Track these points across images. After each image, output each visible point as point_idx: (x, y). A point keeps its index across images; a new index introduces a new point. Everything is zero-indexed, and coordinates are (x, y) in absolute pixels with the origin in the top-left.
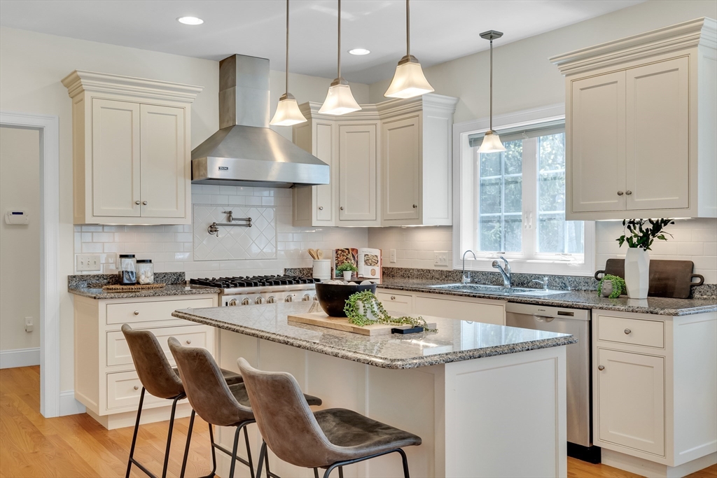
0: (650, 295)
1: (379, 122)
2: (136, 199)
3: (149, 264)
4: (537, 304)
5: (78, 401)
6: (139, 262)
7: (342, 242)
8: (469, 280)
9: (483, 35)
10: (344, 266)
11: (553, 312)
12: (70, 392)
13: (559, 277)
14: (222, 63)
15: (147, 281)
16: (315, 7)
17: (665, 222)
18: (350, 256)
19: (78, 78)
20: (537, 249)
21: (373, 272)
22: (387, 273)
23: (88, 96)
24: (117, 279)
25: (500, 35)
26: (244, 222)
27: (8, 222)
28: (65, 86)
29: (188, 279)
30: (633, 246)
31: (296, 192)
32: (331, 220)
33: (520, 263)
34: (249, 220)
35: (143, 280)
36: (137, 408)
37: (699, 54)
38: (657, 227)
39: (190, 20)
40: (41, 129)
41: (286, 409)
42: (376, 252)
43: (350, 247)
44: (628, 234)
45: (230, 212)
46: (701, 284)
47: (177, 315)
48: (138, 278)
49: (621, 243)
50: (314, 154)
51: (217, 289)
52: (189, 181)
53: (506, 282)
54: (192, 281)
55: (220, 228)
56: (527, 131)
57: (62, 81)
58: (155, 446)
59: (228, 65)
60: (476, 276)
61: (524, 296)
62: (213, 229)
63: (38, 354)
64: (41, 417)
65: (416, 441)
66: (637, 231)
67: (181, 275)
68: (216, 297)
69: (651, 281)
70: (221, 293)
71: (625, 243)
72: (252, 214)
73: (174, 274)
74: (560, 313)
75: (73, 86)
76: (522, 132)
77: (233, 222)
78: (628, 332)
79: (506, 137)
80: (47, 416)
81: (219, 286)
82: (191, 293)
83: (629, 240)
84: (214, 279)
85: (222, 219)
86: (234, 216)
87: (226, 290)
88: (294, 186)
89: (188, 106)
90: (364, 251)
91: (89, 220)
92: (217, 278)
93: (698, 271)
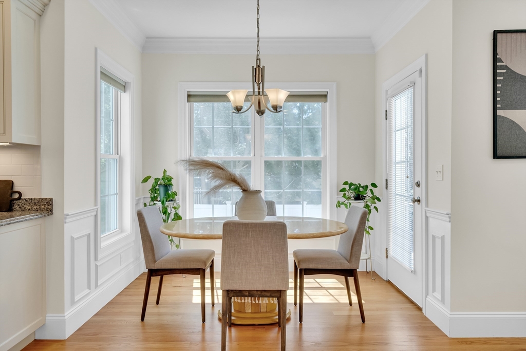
46: (20, 198)
93: (16, 188)
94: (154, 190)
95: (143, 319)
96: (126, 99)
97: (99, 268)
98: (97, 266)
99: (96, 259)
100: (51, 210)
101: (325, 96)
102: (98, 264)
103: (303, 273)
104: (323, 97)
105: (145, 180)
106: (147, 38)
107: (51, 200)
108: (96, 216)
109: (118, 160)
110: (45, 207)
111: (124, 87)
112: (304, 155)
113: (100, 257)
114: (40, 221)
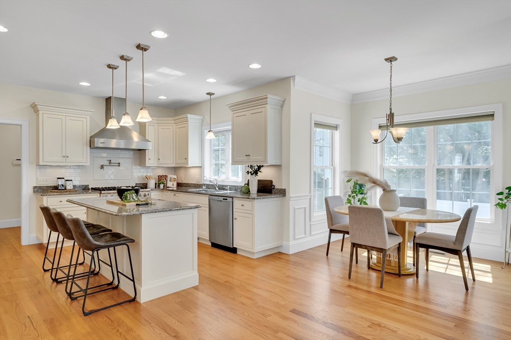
0: (258, 192)
1: (174, 125)
2: (64, 155)
3: (71, 182)
4: (217, 196)
5: (37, 238)
6: (66, 180)
7: (161, 172)
8: (205, 187)
9: (207, 94)
10: (160, 182)
11: (221, 199)
12: (34, 235)
13: (235, 186)
14: (106, 99)
15: (69, 188)
16: (134, 81)
17: (262, 166)
18: (164, 178)
19: (36, 105)
20: (230, 175)
21: (173, 185)
22: (179, 185)
23: (41, 113)
24: (56, 188)
25: (214, 94)
26: (117, 165)
27: (14, 163)
28: (32, 108)
29: (90, 187)
30: (252, 174)
31: (141, 152)
32: (154, 164)
33: (223, 181)
34: (119, 163)
35: (68, 188)
36: (56, 241)
37: (268, 107)
38: (259, 167)
39: (85, 84)
40: (21, 125)
41: (78, 230)
42: (175, 177)
43: (164, 175)
44: (250, 170)
45: (110, 160)
46: (274, 188)
47: (68, 201)
48: (65, 187)
49: (248, 174)
50: (147, 138)
51: (99, 192)
52: (89, 148)
53: (217, 188)
54: (92, 189)
55: (105, 167)
56: (226, 131)
57: (31, 106)
58: (67, 255)
59: (108, 100)
60: (208, 186)
61: (218, 193)
62: (102, 167)
63: (20, 222)
64: (21, 245)
65: (133, 241)
66: (253, 169)
67: (87, 186)
68: (99, 195)
69: (258, 187)
70: (101, 193)
71: (250, 174)
72: (120, 161)
73: (84, 185)
74: (224, 199)
75: (34, 107)
76: (224, 131)
77: (112, 164)
78: (243, 205)
79: (216, 133)
80: (23, 245)
81: (100, 190)
82: (90, 193)
83: (251, 172)
84: (102, 188)
85: (107, 163)
86: (112, 162)
87: (103, 192)
88: (139, 150)
89: (88, 118)
90: (169, 176)
91: (41, 163)
92: (101, 187)
93: (273, 184)
94: (355, 187)
95: (327, 255)
96: (337, 134)
97: (312, 226)
98: (310, 225)
99: (310, 221)
100: (285, 194)
101: (493, 115)
102: (312, 224)
103: (418, 246)
104: (491, 116)
105: (348, 181)
106: (354, 95)
107: (285, 189)
108: (310, 199)
109: (333, 169)
110: (283, 193)
111: (336, 127)
112: (473, 164)
113: (312, 220)
114: (280, 199)
